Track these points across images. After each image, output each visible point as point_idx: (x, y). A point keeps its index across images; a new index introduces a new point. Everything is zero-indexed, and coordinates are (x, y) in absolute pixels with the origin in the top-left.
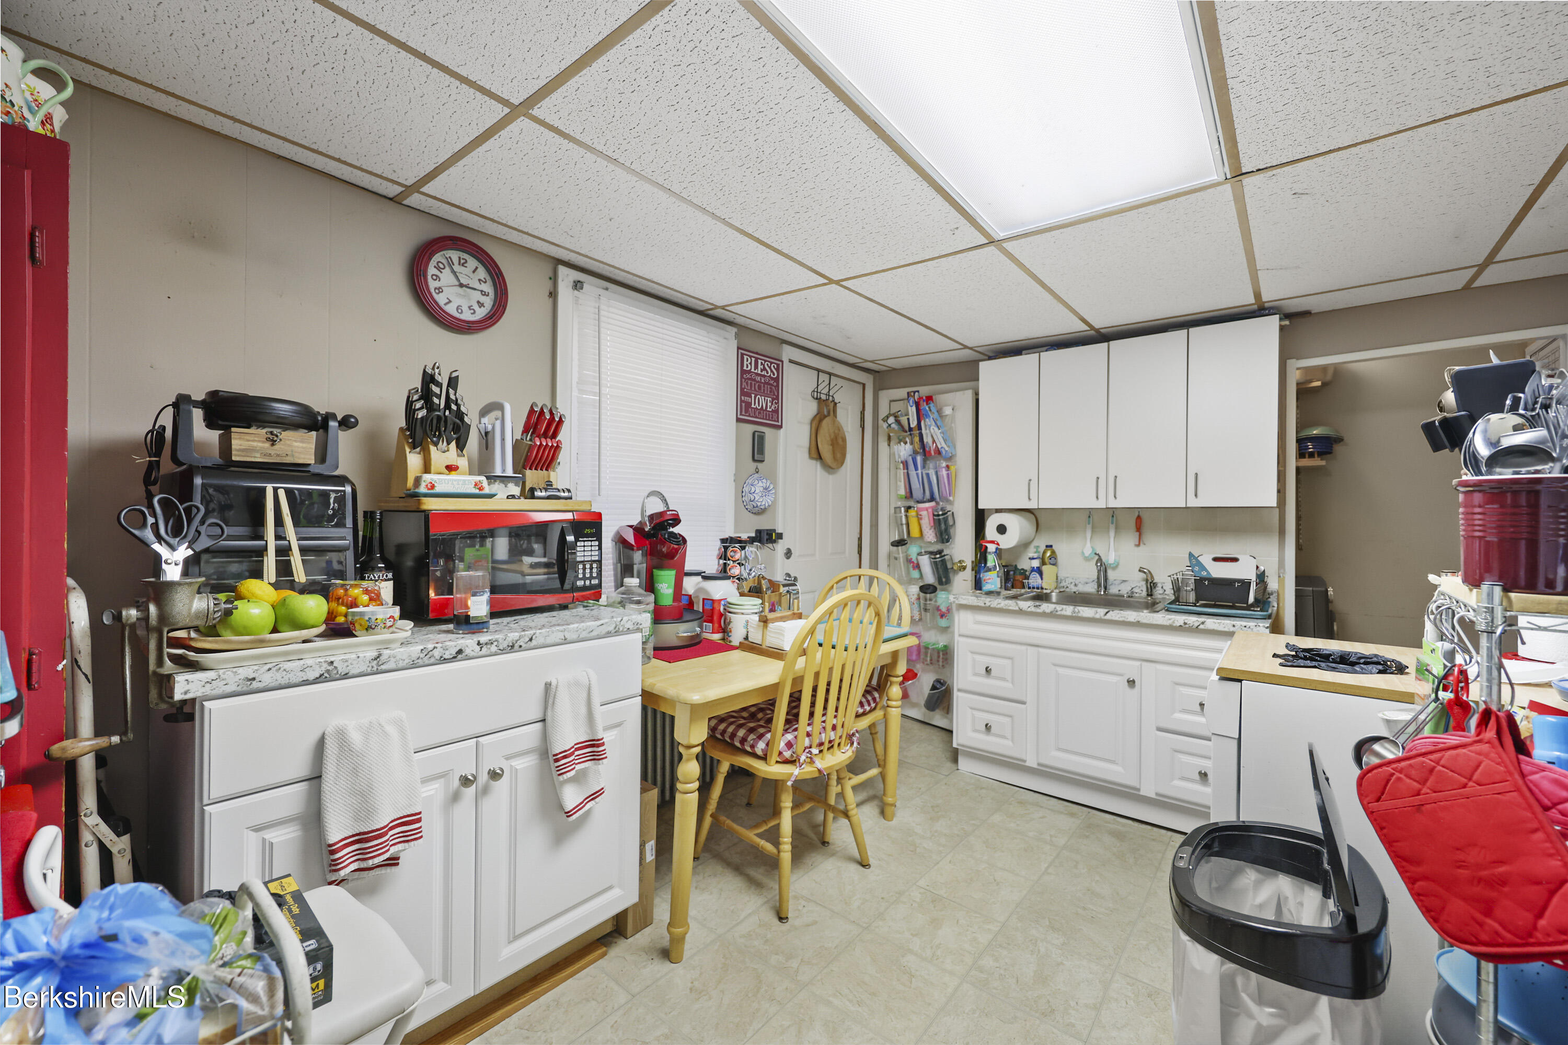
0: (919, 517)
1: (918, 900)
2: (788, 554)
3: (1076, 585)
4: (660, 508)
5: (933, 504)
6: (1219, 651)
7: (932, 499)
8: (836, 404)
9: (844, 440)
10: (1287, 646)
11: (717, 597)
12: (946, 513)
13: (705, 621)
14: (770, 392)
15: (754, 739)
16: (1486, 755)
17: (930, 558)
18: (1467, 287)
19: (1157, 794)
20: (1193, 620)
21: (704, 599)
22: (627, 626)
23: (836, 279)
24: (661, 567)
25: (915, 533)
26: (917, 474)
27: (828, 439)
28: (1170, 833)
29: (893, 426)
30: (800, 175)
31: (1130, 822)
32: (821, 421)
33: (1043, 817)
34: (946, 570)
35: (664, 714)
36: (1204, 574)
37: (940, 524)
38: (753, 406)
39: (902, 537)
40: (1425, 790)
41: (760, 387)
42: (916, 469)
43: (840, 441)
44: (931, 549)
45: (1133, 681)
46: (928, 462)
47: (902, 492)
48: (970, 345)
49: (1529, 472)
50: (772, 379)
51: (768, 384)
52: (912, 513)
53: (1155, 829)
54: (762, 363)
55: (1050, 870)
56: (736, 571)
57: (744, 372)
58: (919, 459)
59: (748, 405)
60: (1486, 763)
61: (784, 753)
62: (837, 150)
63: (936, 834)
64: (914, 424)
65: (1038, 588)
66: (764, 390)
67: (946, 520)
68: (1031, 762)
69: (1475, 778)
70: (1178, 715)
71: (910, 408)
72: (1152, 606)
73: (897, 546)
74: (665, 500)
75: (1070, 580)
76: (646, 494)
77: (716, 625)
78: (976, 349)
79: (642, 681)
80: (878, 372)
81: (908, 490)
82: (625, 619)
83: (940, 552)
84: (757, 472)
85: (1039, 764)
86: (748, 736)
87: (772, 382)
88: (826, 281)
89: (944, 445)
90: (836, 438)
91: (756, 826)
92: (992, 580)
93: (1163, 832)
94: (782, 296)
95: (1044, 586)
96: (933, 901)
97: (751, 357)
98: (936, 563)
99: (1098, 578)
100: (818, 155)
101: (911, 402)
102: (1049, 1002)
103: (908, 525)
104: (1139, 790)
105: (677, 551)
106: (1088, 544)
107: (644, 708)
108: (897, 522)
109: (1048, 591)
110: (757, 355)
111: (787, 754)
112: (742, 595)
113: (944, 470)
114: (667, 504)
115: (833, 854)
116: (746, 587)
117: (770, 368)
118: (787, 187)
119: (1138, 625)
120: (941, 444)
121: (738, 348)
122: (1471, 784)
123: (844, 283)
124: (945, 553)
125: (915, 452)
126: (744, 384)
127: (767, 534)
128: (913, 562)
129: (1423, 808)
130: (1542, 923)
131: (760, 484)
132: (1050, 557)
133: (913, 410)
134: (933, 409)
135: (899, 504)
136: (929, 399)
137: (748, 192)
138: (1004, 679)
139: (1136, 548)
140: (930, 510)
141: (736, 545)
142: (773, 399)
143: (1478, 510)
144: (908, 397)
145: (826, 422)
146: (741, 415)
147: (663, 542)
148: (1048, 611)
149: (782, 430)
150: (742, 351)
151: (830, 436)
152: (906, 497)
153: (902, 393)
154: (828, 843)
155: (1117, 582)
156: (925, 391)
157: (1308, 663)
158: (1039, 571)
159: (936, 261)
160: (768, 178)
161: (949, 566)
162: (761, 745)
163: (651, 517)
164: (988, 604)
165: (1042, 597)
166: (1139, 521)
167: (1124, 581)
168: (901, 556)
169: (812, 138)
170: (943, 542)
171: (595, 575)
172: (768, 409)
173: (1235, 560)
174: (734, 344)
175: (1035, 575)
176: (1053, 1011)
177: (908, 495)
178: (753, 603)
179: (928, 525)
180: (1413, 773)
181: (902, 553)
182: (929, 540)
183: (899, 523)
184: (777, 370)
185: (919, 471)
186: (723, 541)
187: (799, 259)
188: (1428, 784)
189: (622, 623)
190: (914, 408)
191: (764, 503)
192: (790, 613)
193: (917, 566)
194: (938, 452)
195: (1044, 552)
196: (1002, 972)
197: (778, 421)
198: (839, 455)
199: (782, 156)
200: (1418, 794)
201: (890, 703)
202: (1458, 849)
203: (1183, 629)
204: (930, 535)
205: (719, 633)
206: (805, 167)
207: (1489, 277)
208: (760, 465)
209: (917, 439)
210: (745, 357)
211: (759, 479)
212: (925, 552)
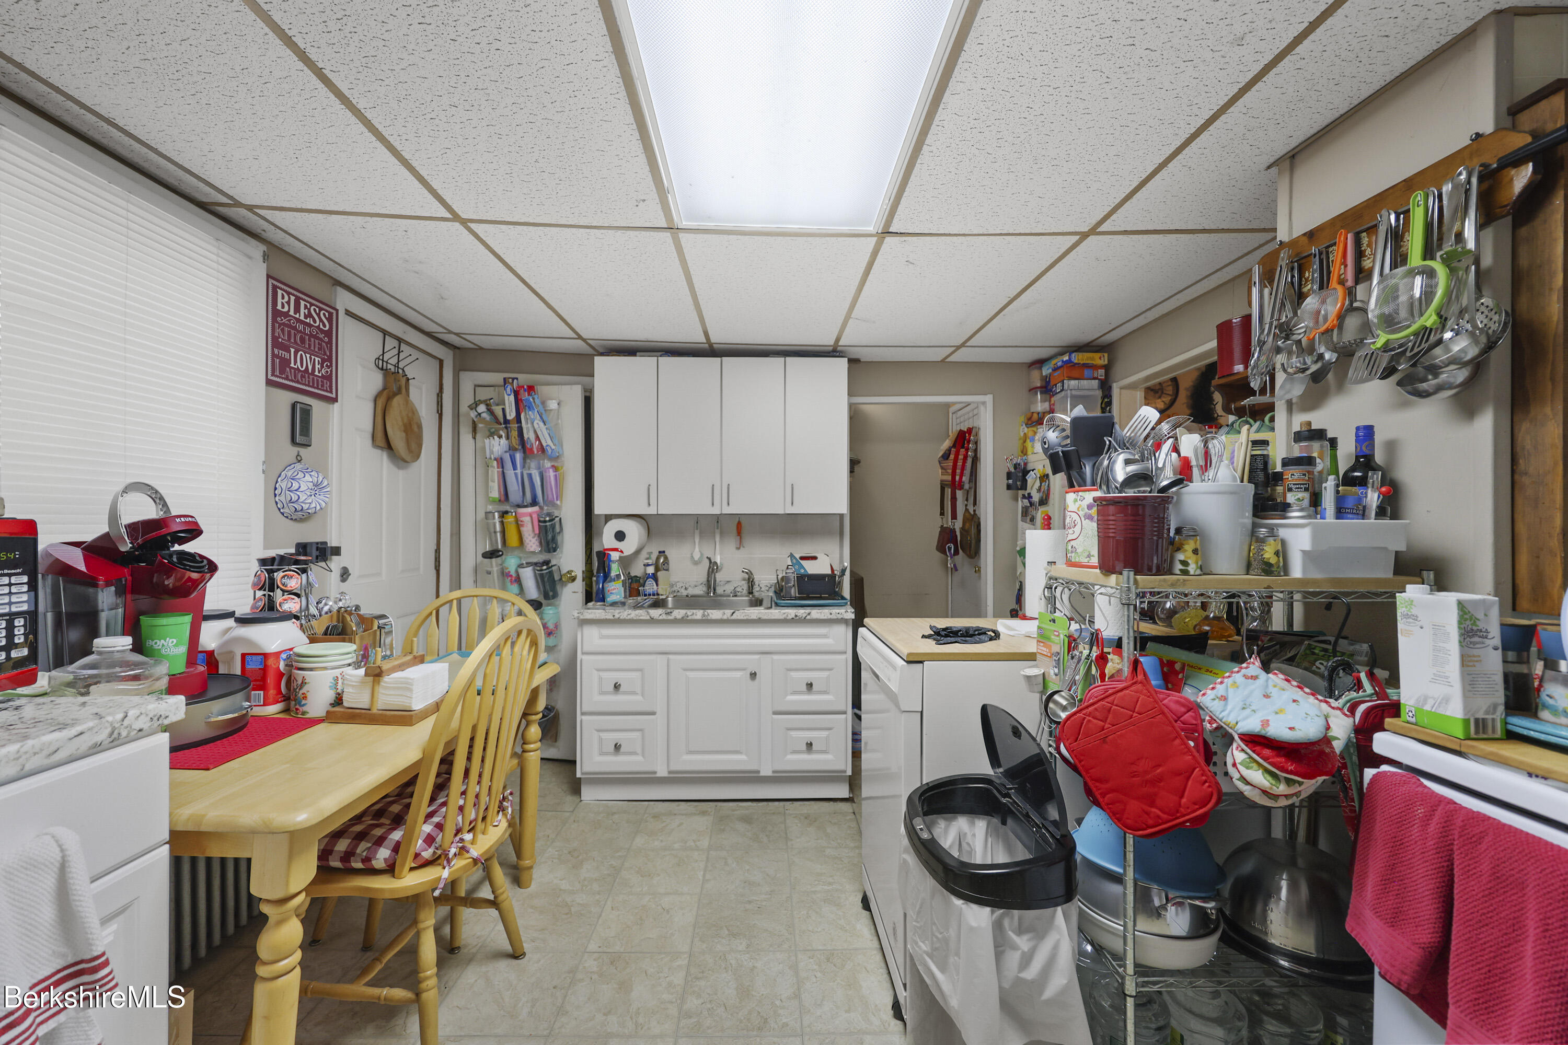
0: (518, 525)
1: (595, 969)
2: (345, 574)
3: (686, 589)
4: (150, 512)
5: (536, 509)
6: (825, 636)
7: (534, 503)
8: (408, 380)
9: (420, 427)
10: (931, 628)
11: (272, 648)
12: (553, 520)
13: (254, 689)
14: (319, 349)
15: (369, 848)
16: (1141, 692)
17: (534, 570)
18: (943, 361)
19: (774, 772)
20: (802, 612)
21: (244, 656)
22: (137, 725)
23: (464, 216)
24: (156, 611)
25: (513, 540)
26: (516, 475)
27: (401, 423)
28: (782, 803)
29: (484, 415)
30: (484, 55)
31: (749, 804)
32: (389, 399)
33: (681, 824)
34: (553, 583)
35: (209, 860)
36: (802, 571)
37: (546, 532)
38: (292, 365)
39: (495, 548)
40: (1107, 726)
41: (303, 340)
42: (515, 468)
43: (416, 429)
44: (535, 560)
45: (755, 674)
46: (528, 461)
47: (495, 493)
48: (585, 336)
49: (1139, 492)
50: (322, 331)
51: (316, 337)
52: (510, 519)
53: (770, 803)
54: (306, 306)
55: (708, 876)
56: (292, 605)
57: (276, 314)
58: (518, 456)
59: (285, 363)
60: (1142, 697)
61: (423, 854)
62: (553, 42)
63: (586, 883)
64: (511, 415)
65: (654, 595)
66: (310, 345)
67: (553, 527)
68: (662, 772)
69: (1136, 710)
70: (791, 698)
71: (506, 397)
72: (758, 603)
73: (491, 558)
74: (161, 498)
75: (679, 585)
76: (121, 487)
77: (272, 692)
78: (589, 341)
79: (170, 814)
80: (459, 348)
81: (502, 492)
82: (132, 713)
83: (547, 563)
84: (299, 461)
85: (670, 772)
86: (357, 846)
87: (322, 336)
88: (449, 215)
89: (550, 442)
90: (410, 424)
91: (365, 971)
92: (616, 591)
93: (776, 803)
94: (368, 219)
95: (660, 592)
96: (612, 963)
97: (289, 294)
98: (542, 576)
99: (708, 581)
100: (524, 37)
101: (508, 389)
102: (759, 1013)
103: (503, 532)
104: (758, 772)
105: (195, 584)
106: (697, 549)
107: (176, 862)
108: (488, 529)
109: (664, 597)
110: (299, 295)
111: (427, 854)
112: (313, 640)
113: (551, 470)
114: (165, 505)
115: (470, 960)
116: (319, 627)
117: (318, 315)
118: (457, 62)
119: (760, 622)
120: (546, 441)
121: (268, 277)
122: (1135, 714)
123: (473, 226)
124: (553, 563)
125: (512, 449)
126: (278, 331)
127: (317, 549)
128: (511, 576)
129: (1107, 739)
130: (1184, 800)
131: (308, 478)
132: (662, 564)
133: (510, 400)
134: (537, 401)
135: (490, 508)
136: (531, 389)
137: (387, 43)
138: (634, 693)
139: (737, 551)
140: (535, 516)
141: (293, 567)
142: (323, 361)
143: (1112, 518)
144: (505, 383)
145: (397, 401)
146: (273, 375)
147: (169, 570)
148: (679, 617)
149: (336, 405)
150: (275, 284)
151: (403, 420)
152: (500, 501)
153: (497, 378)
154: (459, 948)
155: (722, 583)
156: (524, 379)
157: (953, 639)
158: (655, 577)
159: (602, 231)
160: (432, 37)
161: (557, 577)
162: (383, 853)
163: (134, 529)
164: (617, 616)
165: (658, 603)
166: (739, 525)
167: (728, 582)
168: (495, 570)
169: (528, 9)
170: (549, 551)
171: (19, 640)
172: (317, 373)
173: (815, 558)
174: (261, 270)
175: (650, 582)
176: (766, 1021)
177: (503, 498)
178: (343, 651)
179: (531, 533)
180: (1097, 714)
181: (497, 565)
182: (532, 550)
183: (492, 530)
184: (330, 319)
185: (519, 471)
186: (263, 562)
187: (423, 173)
188: (1108, 721)
189: (126, 722)
190: (512, 397)
191: (313, 505)
192: (409, 657)
193: (518, 580)
194: (542, 449)
195: (658, 559)
196: (709, 1006)
197: (331, 392)
198: (414, 446)
199: (471, 14)
200: (1103, 730)
201: (527, 747)
202: (1132, 764)
203: (796, 621)
204: (532, 544)
205: (278, 702)
206: (497, 45)
207: (962, 356)
208: (303, 452)
209: (514, 433)
210: (280, 292)
211: (305, 471)
212: (527, 563)
